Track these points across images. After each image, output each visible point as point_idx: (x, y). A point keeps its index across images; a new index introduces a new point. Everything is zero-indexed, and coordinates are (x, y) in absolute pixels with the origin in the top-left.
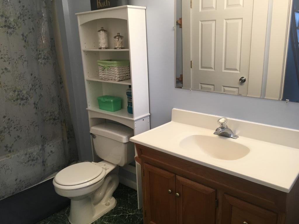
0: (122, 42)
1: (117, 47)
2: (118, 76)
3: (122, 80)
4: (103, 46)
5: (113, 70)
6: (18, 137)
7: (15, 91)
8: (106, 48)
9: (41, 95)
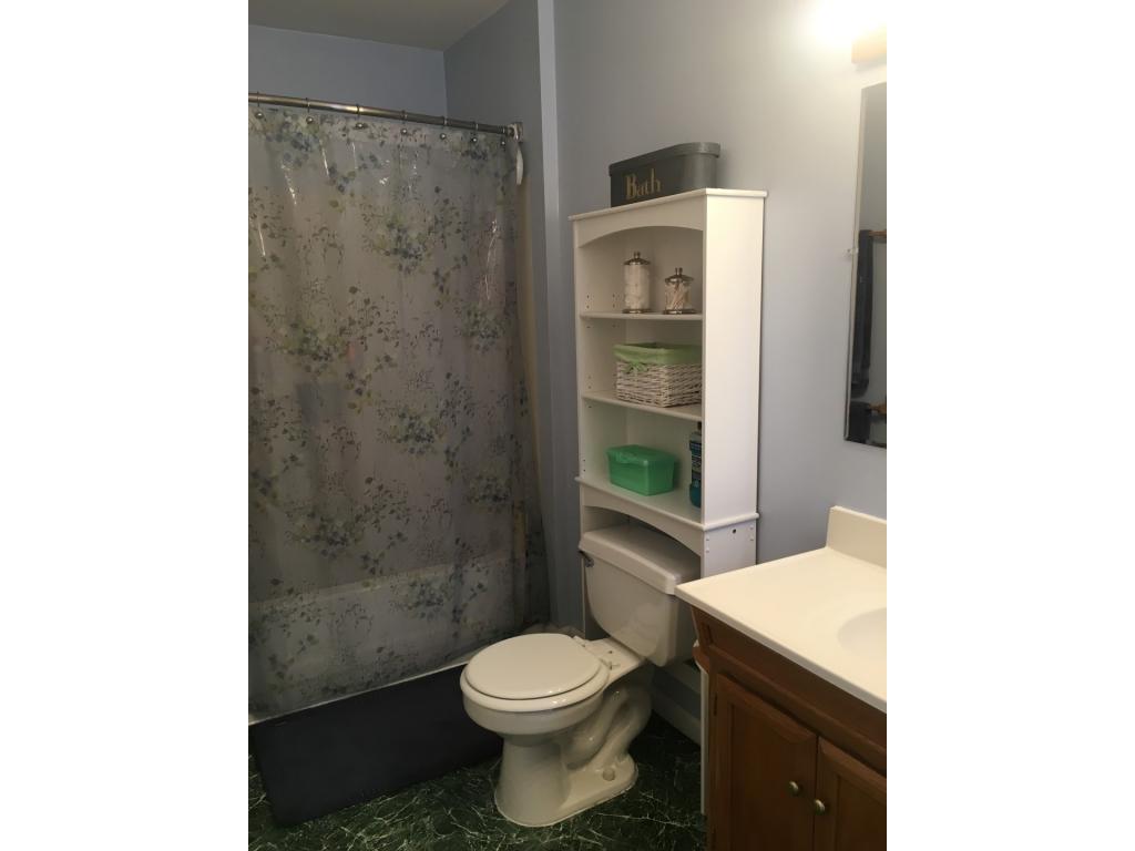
0: (686, 296)
1: (670, 308)
2: (668, 392)
3: (678, 405)
4: (635, 305)
5: (654, 374)
6: (399, 535)
7: (403, 416)
8: (643, 311)
9: (468, 429)
